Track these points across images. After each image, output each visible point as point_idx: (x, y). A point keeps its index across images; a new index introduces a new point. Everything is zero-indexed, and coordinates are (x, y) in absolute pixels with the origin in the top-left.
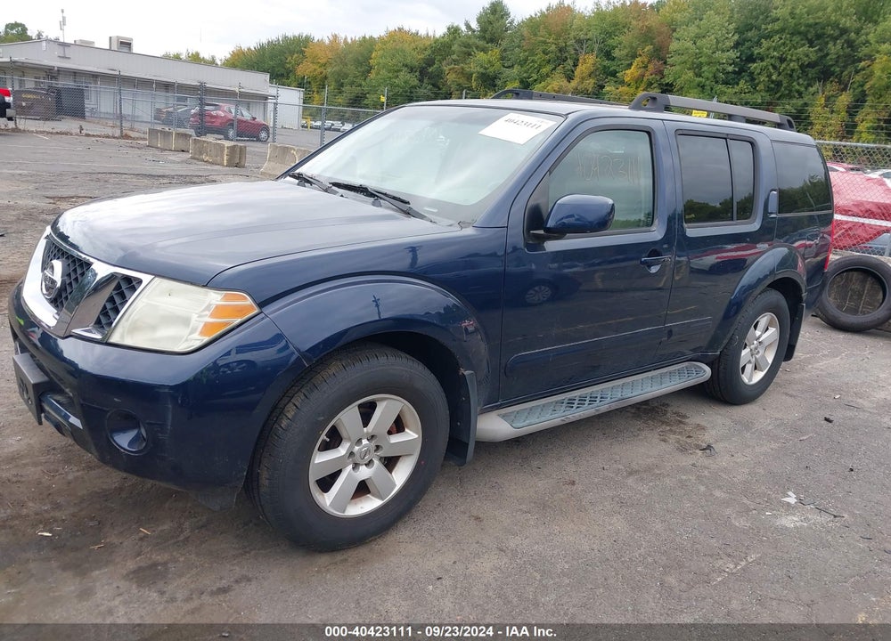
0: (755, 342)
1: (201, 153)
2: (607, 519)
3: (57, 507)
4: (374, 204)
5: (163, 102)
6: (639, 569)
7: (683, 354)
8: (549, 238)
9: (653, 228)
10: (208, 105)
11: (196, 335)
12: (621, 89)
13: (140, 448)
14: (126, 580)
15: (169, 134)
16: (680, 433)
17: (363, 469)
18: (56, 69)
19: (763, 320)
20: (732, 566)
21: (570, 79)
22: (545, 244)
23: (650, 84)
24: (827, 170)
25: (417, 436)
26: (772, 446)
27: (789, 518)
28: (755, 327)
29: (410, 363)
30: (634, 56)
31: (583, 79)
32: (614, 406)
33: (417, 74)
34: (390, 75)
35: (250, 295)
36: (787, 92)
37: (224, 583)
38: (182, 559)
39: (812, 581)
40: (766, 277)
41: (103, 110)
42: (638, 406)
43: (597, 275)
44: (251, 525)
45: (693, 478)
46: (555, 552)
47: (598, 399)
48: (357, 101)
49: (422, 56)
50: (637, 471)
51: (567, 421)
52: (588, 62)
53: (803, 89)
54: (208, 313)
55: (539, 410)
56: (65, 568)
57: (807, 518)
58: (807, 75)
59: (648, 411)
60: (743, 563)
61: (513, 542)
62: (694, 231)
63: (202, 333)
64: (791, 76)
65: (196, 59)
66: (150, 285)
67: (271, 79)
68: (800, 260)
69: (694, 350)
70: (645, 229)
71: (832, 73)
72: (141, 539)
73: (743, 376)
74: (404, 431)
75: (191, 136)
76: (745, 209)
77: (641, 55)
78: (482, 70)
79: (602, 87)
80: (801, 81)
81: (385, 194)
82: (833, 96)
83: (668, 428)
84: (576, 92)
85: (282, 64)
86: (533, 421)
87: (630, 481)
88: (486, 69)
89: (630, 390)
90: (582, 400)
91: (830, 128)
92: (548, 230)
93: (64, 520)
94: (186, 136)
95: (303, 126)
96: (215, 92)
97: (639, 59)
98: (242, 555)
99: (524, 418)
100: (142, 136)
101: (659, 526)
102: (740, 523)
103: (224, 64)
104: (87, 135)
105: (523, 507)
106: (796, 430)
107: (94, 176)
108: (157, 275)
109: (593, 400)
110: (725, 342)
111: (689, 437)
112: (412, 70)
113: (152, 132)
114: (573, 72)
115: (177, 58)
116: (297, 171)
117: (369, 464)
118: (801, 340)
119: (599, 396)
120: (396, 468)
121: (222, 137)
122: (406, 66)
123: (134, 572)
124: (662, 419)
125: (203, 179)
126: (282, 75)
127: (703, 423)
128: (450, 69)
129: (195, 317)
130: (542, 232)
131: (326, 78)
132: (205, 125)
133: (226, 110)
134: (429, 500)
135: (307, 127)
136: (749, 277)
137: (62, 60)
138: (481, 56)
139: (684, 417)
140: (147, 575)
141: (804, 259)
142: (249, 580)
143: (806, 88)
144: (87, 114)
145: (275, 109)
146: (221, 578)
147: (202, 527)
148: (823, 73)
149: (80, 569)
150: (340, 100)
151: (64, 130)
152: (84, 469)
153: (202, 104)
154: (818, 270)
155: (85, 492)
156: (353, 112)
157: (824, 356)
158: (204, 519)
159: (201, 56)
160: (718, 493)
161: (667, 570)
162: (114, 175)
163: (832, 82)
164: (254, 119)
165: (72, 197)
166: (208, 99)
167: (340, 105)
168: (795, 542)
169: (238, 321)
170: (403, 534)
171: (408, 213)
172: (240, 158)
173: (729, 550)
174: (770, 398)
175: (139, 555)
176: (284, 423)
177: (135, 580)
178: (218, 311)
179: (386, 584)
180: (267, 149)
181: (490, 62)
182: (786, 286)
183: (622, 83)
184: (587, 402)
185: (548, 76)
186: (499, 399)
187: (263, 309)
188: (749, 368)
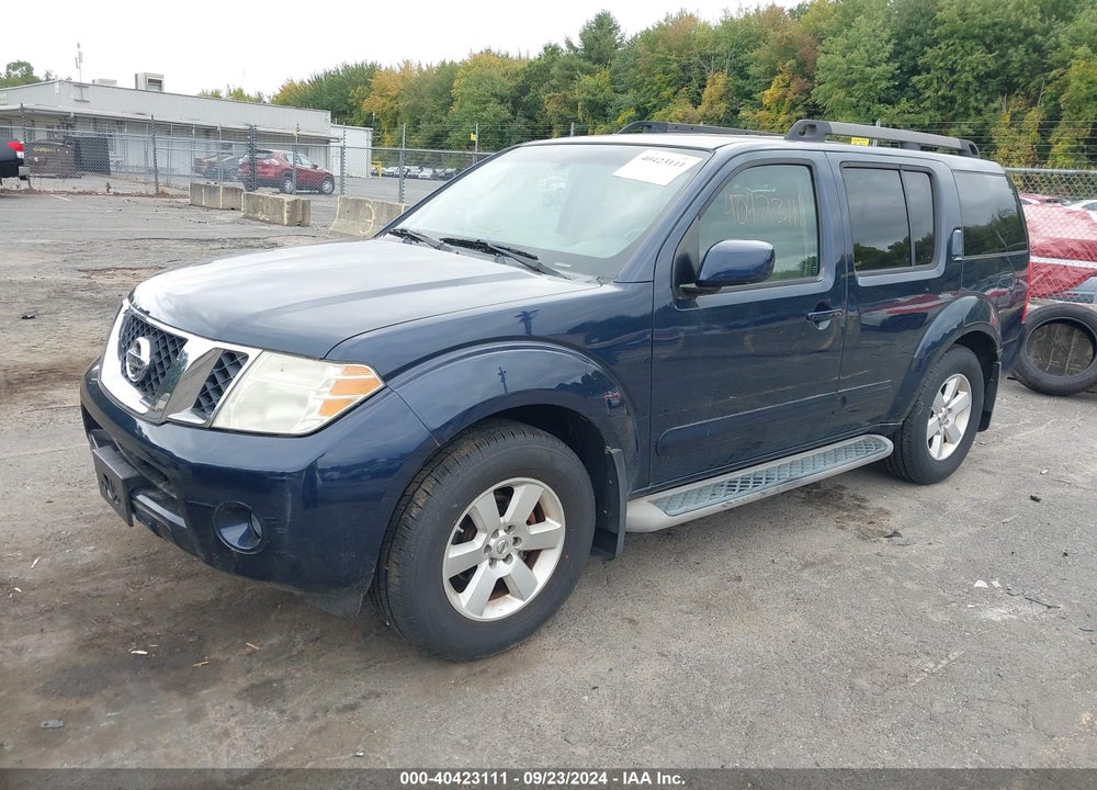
0: (944, 409)
1: (255, 211)
2: (782, 617)
3: (148, 622)
4: (496, 261)
5: (206, 151)
6: (824, 671)
7: (860, 426)
8: (701, 293)
9: (820, 278)
10: (260, 152)
11: (315, 415)
12: (759, 114)
13: (255, 545)
14: (239, 699)
15: (216, 189)
16: (860, 519)
17: (500, 564)
18: (72, 115)
19: (952, 383)
20: (932, 666)
21: (696, 102)
22: (697, 300)
23: (794, 106)
24: (1019, 203)
25: (559, 526)
26: (970, 531)
27: (995, 610)
28: (943, 391)
29: (551, 441)
30: (774, 73)
31: (712, 103)
32: (783, 488)
33: (509, 105)
34: (477, 107)
35: (373, 367)
36: (962, 109)
37: (350, 700)
38: (298, 675)
39: (1026, 679)
40: (953, 331)
41: (131, 163)
42: (808, 489)
43: (746, 338)
44: (372, 635)
45: (879, 569)
46: (726, 655)
47: (764, 481)
48: (437, 140)
49: (514, 83)
50: (813, 564)
51: (730, 507)
52: (718, 82)
53: (982, 106)
54: (327, 389)
55: (696, 495)
56: (167, 688)
57: (1017, 609)
58: (986, 88)
59: (819, 495)
60: (945, 662)
61: (675, 646)
62: (866, 279)
63: (322, 412)
64: (967, 90)
65: (239, 96)
66: (258, 360)
67: (332, 117)
68: (992, 310)
69: (872, 421)
70: (810, 278)
71: (1017, 85)
72: (249, 655)
73: (930, 450)
74: (544, 520)
75: (242, 190)
76: (925, 253)
77: (781, 72)
78: (590, 97)
79: (736, 112)
80: (979, 96)
81: (508, 250)
82: (1018, 112)
83: (846, 514)
84: (705, 119)
85: (344, 98)
86: (690, 507)
87: (806, 574)
88: (594, 95)
89: (800, 469)
90: (745, 482)
91: (1018, 152)
92: (700, 283)
93: (158, 637)
94: (236, 191)
95: (372, 174)
96: (265, 136)
97: (780, 76)
98: (364, 668)
99: (679, 503)
100: (182, 193)
101: (844, 624)
102: (939, 617)
103: (273, 102)
104: (116, 194)
105: (684, 607)
106: (998, 512)
107: (131, 244)
108: (264, 349)
109: (757, 482)
110: (909, 409)
111: (871, 523)
112: (502, 100)
113: (195, 188)
114: (699, 94)
115: (216, 96)
116: (399, 227)
117: (507, 559)
118: (997, 408)
119: (764, 477)
120: (537, 564)
121: (278, 190)
122: (496, 95)
123: (246, 690)
124: (839, 503)
125: (261, 242)
126: (344, 112)
127: (887, 508)
128: (550, 98)
129: (312, 394)
130: (693, 286)
131: (398, 113)
132: (256, 177)
133: (281, 157)
134: (574, 602)
135: (377, 175)
136: (932, 333)
137: (79, 104)
138: (587, 80)
139: (864, 500)
140: (262, 693)
141: (997, 309)
142: (378, 696)
143: (986, 104)
144: (112, 169)
145: (343, 154)
146: (346, 695)
147: (318, 639)
148: (1006, 84)
149: (185, 688)
150: (416, 140)
151: (87, 189)
152: (172, 581)
153: (253, 151)
154: (1014, 322)
155: (178, 605)
156: (433, 154)
157: (1026, 425)
158: (318, 630)
159: (246, 93)
160: (909, 585)
161: (857, 671)
162: (154, 241)
163: (1017, 95)
164: (316, 167)
165: (109, 269)
166: (259, 146)
167: (416, 146)
168: (1003, 637)
169: (361, 397)
170: (547, 640)
171: (538, 270)
172: (303, 215)
173: (927, 648)
174: (965, 477)
175: (249, 671)
176: (415, 512)
177: (249, 698)
178: (339, 386)
179: (535, 696)
180: (336, 203)
181: (598, 86)
182: (977, 342)
183: (760, 106)
184: (751, 484)
185: (669, 100)
186: (648, 484)
187: (389, 383)
188: (937, 440)
